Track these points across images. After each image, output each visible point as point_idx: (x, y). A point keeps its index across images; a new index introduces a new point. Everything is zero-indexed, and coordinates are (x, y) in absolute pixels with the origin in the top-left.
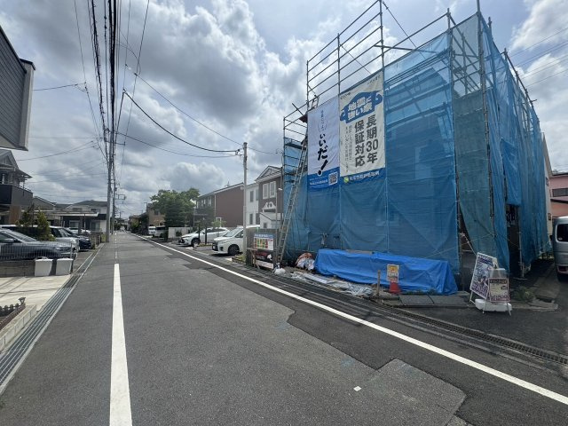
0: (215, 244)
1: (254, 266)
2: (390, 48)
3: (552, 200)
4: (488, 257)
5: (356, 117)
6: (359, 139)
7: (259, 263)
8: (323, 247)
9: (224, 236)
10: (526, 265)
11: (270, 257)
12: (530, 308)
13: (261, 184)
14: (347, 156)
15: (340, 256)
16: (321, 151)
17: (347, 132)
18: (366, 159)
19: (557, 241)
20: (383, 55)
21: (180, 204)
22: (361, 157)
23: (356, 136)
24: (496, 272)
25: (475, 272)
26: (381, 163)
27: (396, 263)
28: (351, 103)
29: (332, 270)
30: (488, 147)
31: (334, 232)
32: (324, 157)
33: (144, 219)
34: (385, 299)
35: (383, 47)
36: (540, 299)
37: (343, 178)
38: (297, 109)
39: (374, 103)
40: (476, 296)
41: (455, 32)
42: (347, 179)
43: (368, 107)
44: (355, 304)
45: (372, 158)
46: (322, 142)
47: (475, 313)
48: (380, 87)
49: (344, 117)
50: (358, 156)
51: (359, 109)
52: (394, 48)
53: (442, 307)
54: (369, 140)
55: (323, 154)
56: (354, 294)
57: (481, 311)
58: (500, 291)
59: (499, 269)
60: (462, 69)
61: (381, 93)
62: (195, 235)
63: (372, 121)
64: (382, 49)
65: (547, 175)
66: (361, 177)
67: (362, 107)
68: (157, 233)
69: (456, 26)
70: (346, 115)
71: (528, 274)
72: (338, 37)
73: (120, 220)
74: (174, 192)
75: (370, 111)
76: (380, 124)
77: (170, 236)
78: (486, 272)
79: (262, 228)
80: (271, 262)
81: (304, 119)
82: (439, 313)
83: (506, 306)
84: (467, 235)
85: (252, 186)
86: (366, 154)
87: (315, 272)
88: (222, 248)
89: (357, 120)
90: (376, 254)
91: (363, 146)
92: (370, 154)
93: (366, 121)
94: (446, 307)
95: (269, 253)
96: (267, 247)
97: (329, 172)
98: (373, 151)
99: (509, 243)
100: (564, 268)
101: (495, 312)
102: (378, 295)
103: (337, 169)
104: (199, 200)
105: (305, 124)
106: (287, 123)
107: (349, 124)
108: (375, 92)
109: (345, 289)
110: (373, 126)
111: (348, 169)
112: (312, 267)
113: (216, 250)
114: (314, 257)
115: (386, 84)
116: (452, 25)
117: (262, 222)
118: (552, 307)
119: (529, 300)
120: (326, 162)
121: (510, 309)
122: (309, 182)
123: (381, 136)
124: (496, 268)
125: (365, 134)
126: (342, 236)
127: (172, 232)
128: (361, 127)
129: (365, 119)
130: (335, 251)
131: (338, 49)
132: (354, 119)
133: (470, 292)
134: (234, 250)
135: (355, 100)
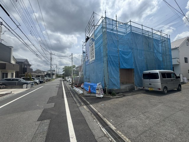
14: (90, 56)
15: (86, 84)
20: (94, 28)
21: (69, 70)
30: (107, 54)
38: (84, 43)
42: (90, 63)
46: (87, 52)
48: (94, 37)
89: (91, 46)
90: (91, 83)
91: (92, 53)
92: (93, 56)
102: (83, 93)
103: (89, 60)
110: (93, 48)
120: (87, 58)
122: (86, 63)
131: (89, 26)
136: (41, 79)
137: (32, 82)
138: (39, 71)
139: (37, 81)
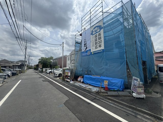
0: (55, 73)
1: (64, 80)
2: (105, 12)
3: (156, 60)
4: (136, 78)
5: (95, 34)
6: (96, 40)
7: (66, 79)
8: (86, 74)
9: (58, 71)
10: (149, 80)
11: (69, 77)
12: (151, 96)
13: (71, 55)
14: (93, 45)
15: (91, 77)
16: (85, 44)
17: (92, 38)
18: (98, 46)
19: (159, 72)
20: (103, 15)
21: (47, 61)
22: (96, 46)
23: (95, 39)
24: (139, 84)
25: (133, 83)
26: (102, 48)
27: (107, 80)
28: (93, 29)
29: (88, 82)
30: (135, 42)
31: (89, 70)
32: (86, 46)
33: (37, 66)
34: (103, 93)
35: (103, 12)
36: (155, 92)
37: (92, 52)
38: (79, 32)
39: (100, 29)
40: (133, 92)
41: (124, 6)
42: (93, 53)
43: (99, 30)
44: (92, 95)
45: (100, 46)
46: (85, 41)
47: (132, 98)
48: (102, 24)
49: (92, 34)
50: (96, 45)
51: (96, 31)
52: (106, 12)
53: (122, 96)
54: (99, 40)
55: (85, 45)
56: (93, 90)
57: (135, 97)
58: (141, 90)
59: (140, 83)
60: (127, 19)
61: (103, 26)
62: (50, 70)
63: (100, 35)
64: (103, 13)
65: (154, 53)
66: (97, 52)
67: (97, 30)
68: (41, 70)
69: (124, 5)
70: (92, 33)
71: (150, 83)
72: (90, 10)
73: (32, 66)
74: (46, 58)
75: (99, 32)
76: (102, 36)
77: (43, 71)
78: (136, 84)
79: (69, 68)
80: (69, 79)
81: (81, 35)
82: (120, 98)
83: (143, 96)
84: (130, 70)
85: (69, 56)
86: (98, 45)
87: (83, 82)
88: (56, 75)
89: (95, 35)
90: (101, 77)
91: (97, 43)
92: (99, 45)
93: (98, 35)
94: (123, 96)
95: (69, 76)
96: (68, 74)
97: (87, 51)
98: (100, 44)
99: (143, 73)
100: (161, 81)
101: (140, 98)
102: (101, 91)
103: (90, 50)
104: (53, 60)
105: (81, 37)
106: (76, 36)
107: (93, 36)
108: (101, 26)
109: (90, 89)
110: (100, 36)
111: (93, 50)
112: (82, 81)
113: (55, 75)
114: (83, 77)
115: (104, 24)
116: (123, 4)
117: (69, 66)
118: (159, 95)
119: (151, 93)
120: (87, 48)
121: (145, 97)
122: (82, 54)
123: (103, 39)
124: (139, 82)
125: (98, 39)
126: (91, 71)
127: (44, 69)
128: (96, 37)
129: (98, 34)
130: (89, 76)
131: (90, 14)
132: (94, 34)
133: (131, 90)
134: (60, 75)
135: (95, 28)
136: (13, 71)
137: (5, 74)
138: (5, 61)
139: (9, 73)
